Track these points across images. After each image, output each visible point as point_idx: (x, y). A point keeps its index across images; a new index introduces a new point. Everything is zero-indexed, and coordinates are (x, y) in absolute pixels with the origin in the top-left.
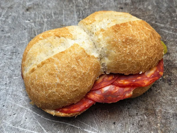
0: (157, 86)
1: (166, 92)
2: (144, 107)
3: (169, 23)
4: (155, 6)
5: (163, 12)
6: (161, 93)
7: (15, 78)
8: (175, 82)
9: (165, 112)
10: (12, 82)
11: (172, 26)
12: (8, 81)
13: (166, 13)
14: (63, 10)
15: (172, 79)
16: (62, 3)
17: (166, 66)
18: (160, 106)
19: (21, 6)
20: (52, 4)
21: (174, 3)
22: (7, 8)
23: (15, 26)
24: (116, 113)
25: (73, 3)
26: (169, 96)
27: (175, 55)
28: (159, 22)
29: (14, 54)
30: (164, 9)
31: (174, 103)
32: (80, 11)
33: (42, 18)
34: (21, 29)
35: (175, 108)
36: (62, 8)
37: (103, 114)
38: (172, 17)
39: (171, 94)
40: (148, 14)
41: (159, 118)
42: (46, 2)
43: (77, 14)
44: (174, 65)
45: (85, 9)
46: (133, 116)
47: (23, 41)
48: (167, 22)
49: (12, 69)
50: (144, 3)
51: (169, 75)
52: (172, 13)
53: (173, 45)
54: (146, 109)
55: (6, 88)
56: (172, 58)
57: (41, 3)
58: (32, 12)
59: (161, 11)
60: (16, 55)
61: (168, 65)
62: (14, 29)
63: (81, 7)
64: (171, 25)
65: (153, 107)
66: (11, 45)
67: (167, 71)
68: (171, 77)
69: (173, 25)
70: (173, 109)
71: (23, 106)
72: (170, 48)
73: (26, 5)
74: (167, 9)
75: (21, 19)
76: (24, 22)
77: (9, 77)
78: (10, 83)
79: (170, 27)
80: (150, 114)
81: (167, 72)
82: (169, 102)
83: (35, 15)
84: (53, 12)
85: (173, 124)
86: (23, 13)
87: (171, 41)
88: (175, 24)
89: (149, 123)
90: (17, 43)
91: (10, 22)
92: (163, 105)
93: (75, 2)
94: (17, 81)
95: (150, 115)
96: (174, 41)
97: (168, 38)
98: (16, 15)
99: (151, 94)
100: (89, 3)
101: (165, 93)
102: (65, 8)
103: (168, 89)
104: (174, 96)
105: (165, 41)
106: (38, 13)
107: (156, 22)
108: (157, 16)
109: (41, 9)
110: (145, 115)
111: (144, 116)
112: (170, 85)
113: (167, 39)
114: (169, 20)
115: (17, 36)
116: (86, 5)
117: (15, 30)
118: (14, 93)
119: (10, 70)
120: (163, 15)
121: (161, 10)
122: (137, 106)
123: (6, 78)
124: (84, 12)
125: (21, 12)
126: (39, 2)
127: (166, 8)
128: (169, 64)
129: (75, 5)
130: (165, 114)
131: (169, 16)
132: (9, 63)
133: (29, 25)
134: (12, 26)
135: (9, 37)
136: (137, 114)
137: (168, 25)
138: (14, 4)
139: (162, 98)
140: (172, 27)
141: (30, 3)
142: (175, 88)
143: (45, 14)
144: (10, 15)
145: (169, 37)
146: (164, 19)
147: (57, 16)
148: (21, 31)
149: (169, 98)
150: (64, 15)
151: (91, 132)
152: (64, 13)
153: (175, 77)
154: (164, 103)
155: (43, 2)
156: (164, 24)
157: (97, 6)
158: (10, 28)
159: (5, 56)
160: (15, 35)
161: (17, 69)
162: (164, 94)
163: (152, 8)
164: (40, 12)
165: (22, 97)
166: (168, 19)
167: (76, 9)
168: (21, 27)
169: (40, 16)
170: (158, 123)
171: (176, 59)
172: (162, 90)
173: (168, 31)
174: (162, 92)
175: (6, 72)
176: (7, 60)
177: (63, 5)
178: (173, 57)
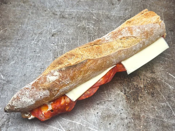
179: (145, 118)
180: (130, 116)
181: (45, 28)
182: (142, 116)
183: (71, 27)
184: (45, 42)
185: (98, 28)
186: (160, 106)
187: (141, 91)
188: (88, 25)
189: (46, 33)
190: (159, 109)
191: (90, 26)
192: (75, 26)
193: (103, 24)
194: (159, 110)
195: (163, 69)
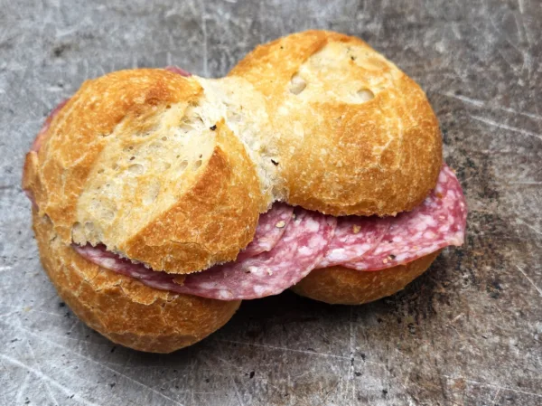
0: (455, 302)
1: (482, 321)
2: (409, 370)
3: (499, 97)
4: (458, 41)
5: (482, 60)
6: (466, 324)
8: (511, 287)
9: (476, 388)
11: (508, 106)
13: (491, 63)
14: (169, 55)
15: (502, 277)
16: (166, 31)
17: (486, 234)
18: (459, 369)
19: (40, 41)
20: (135, 33)
21: (520, 33)
23: (15, 104)
24: (318, 389)
25: (201, 32)
26: (491, 334)
27: (514, 201)
28: (468, 94)
29: (7, 191)
30: (487, 53)
31: (506, 358)
32: (221, 56)
34: (32, 112)
35: (509, 375)
36: (165, 46)
37: (275, 390)
38: (509, 77)
39: (498, 329)
40: (434, 67)
42: (116, 28)
43: (211, 65)
44: (511, 233)
45: (238, 50)
46: (372, 398)
48: (495, 93)
50: (421, 31)
51: (493, 265)
52: (511, 66)
53: (510, 167)
54: (415, 376)
56: (505, 210)
57: (102, 31)
58: (73, 61)
59: (476, 59)
60: (10, 195)
61: (492, 232)
62: (11, 111)
63: (225, 43)
64: (506, 102)
65: (439, 372)
67: (487, 251)
68: (498, 271)
69: (513, 104)
70: (502, 377)
71: (20, 359)
72: (502, 177)
73: (54, 39)
74: (495, 51)
75: (37, 81)
76: (46, 92)
79: (503, 108)
80: (427, 392)
81: (486, 256)
82: (491, 356)
83: (81, 68)
86: (44, 61)
87: (504, 154)
88: (519, 99)
90: (17, 155)
92: (472, 366)
93: (208, 30)
94: (9, 279)
95: (427, 397)
96: (513, 153)
97: (494, 143)
98: (21, 68)
99: (434, 327)
100: (251, 32)
101: (478, 325)
102: (174, 49)
103: (487, 311)
104: (507, 334)
105: (484, 155)
106: (89, 62)
107: (459, 93)
108: (462, 73)
109: (100, 50)
110: (409, 397)
111: (406, 399)
112: (495, 296)
113: (491, 147)
114: (501, 86)
115: (18, 135)
116: (241, 40)
117: (16, 115)
120: (482, 69)
121: (476, 54)
122: (387, 367)
124: (232, 59)
125: (38, 60)
126: (94, 29)
127: (491, 50)
128: (494, 229)
129: (206, 39)
130: (475, 395)
131: (501, 75)
133: (57, 101)
134: (5, 104)
136: (385, 392)
137: (495, 104)
138: (19, 35)
139: (469, 341)
140: (510, 110)
141: (66, 32)
142: (510, 309)
144: (4, 70)
145: (499, 141)
146: (483, 83)
148: (33, 118)
149: (491, 340)
152: (169, 61)
153: (512, 273)
154: (472, 357)
155: (106, 30)
156: (483, 98)
160: (13, 132)
161: (11, 241)
162: (476, 329)
163: (449, 48)
164: (96, 58)
165: (19, 331)
166: (497, 83)
167: (208, 50)
168: (33, 107)
169: (95, 72)
171: (518, 213)
173: (497, 122)
174: (468, 320)
177: (171, 37)
178: (510, 205)
179: (468, 389)
180: (400, 383)
181: (26, 24)
182: (451, 382)
183: (137, 19)
184: (25, 77)
185: (249, 21)
186: (528, 336)
187: (445, 272)
188: (209, 11)
189: (30, 44)
190: (528, 348)
191: (218, 14)
192: (156, 16)
193: (273, 7)
194: (528, 355)
195: (531, 181)
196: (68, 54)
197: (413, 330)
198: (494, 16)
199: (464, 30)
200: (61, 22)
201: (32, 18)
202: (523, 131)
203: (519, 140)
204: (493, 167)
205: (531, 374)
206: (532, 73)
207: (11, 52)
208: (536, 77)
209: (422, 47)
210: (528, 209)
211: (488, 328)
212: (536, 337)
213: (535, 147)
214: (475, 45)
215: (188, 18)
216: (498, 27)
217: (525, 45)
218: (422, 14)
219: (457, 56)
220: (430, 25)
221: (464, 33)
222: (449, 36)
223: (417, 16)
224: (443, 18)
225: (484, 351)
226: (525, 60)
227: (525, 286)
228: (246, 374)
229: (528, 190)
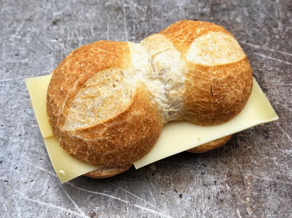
0: (247, 141)
1: (260, 149)
2: (227, 172)
3: (267, 44)
4: (247, 17)
5: (258, 26)
6: (253, 151)
7: (33, 126)
8: (274, 133)
9: (258, 180)
10: (29, 132)
11: (271, 48)
12: (24, 132)
13: (263, 27)
14: (108, 24)
15: (270, 129)
16: (106, 12)
18: (250, 171)
19: (45, 17)
20: (91, 13)
21: (276, 13)
22: (25, 21)
23: (35, 48)
24: (184, 181)
25: (123, 13)
26: (264, 155)
27: (275, 93)
28: (252, 42)
30: (261, 22)
31: (272, 166)
32: (133, 25)
33: (75, 35)
34: (44, 52)
35: (273, 174)
36: (105, 19)
37: (164, 181)
38: (272, 34)
39: (268, 153)
40: (236, 30)
41: (248, 188)
42: (82, 11)
43: (128, 29)
45: (141, 21)
46: (209, 185)
47: (47, 70)
48: (265, 42)
49: (30, 113)
50: (229, 12)
52: (273, 29)
53: (272, 77)
54: (229, 175)
55: (20, 142)
57: (75, 13)
58: (62, 27)
59: (256, 25)
62: (33, 51)
63: (134, 18)
64: (270, 46)
65: (240, 172)
66: (29, 76)
68: (268, 126)
69: (273, 47)
70: (270, 175)
71: (44, 168)
72: (268, 82)
73: (52, 16)
74: (265, 22)
75: (45, 37)
76: (49, 42)
77: (24, 125)
78: (26, 133)
79: (269, 49)
80: (235, 182)
82: (265, 165)
83: (66, 30)
84: (92, 27)
85: (270, 198)
86: (48, 27)
87: (270, 71)
88: (276, 45)
89: (234, 196)
90: (37, 72)
91: (28, 42)
92: (256, 170)
93: (126, 12)
94: (37, 131)
95: (235, 184)
96: (274, 71)
97: (265, 66)
98: (37, 31)
99: (238, 152)
100: (147, 13)
101: (258, 151)
102: (110, 21)
103: (262, 144)
104: (272, 155)
105: (260, 71)
106: (70, 27)
107: (248, 42)
108: (249, 32)
109: (75, 22)
110: (227, 184)
111: (225, 185)
112: (266, 138)
113: (263, 67)
114: (268, 38)
115: (38, 63)
116: (142, 16)
117: (36, 53)
118: (32, 149)
119: (27, 114)
120: (258, 30)
121: (256, 23)
122: (216, 170)
123: (20, 126)
124: (138, 26)
125: (45, 27)
126: (72, 11)
127: (263, 21)
129: (125, 16)
130: (257, 183)
131: (268, 33)
132: (25, 104)
133: (56, 46)
134: (31, 48)
135: (26, 64)
136: (215, 182)
137: (265, 47)
138: (35, 14)
140: (272, 50)
141: (58, 13)
142: (274, 143)
143: (81, 29)
144: (29, 32)
145: (267, 64)
146: (259, 37)
147: (98, 33)
148: (44, 55)
149: (265, 158)
150: (108, 30)
151: (145, 208)
152: (108, 27)
153: (274, 127)
154: (256, 166)
155: (77, 12)
156: (259, 44)
157: (158, 17)
158: (29, 50)
159: (20, 92)
160: (35, 61)
162: (257, 153)
163: (243, 20)
164: (73, 26)
165: (43, 155)
166: (266, 37)
167: (127, 22)
168: (44, 50)
169: (73, 32)
170: (246, 197)
171: (276, 99)
172: (253, 147)
173: (266, 55)
174: (254, 149)
175: (20, 117)
176: (23, 99)
177: (108, 15)
178: (273, 95)
196: (59, 23)
197: (228, 154)
198: (264, 4)
199: (250, 11)
200: (55, 8)
201: (41, 6)
202: (278, 60)
203: (277, 64)
204: (265, 77)
205: (283, 173)
206: (283, 32)
207: (32, 23)
208: (284, 34)
209: (230, 20)
210: (281, 97)
211: (263, 152)
212: (286, 156)
213: (284, 68)
214: (255, 18)
215: (117, 6)
216: (266, 9)
217: (279, 18)
218: (229, 4)
219: (247, 24)
220: (233, 9)
221: (249, 13)
222: (243, 14)
223: (227, 5)
224: (239, 6)
225: (262, 163)
226: (279, 26)
227: (280, 133)
228: (151, 174)
229: (281, 88)
